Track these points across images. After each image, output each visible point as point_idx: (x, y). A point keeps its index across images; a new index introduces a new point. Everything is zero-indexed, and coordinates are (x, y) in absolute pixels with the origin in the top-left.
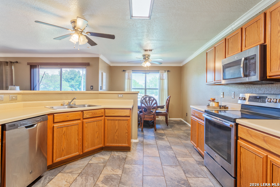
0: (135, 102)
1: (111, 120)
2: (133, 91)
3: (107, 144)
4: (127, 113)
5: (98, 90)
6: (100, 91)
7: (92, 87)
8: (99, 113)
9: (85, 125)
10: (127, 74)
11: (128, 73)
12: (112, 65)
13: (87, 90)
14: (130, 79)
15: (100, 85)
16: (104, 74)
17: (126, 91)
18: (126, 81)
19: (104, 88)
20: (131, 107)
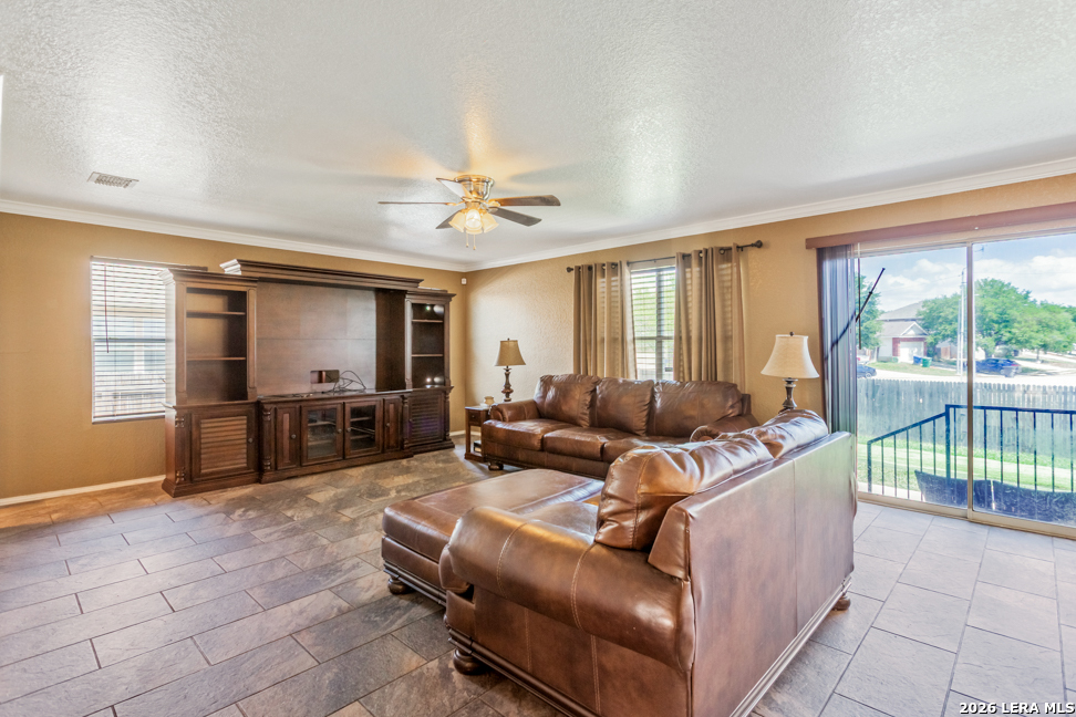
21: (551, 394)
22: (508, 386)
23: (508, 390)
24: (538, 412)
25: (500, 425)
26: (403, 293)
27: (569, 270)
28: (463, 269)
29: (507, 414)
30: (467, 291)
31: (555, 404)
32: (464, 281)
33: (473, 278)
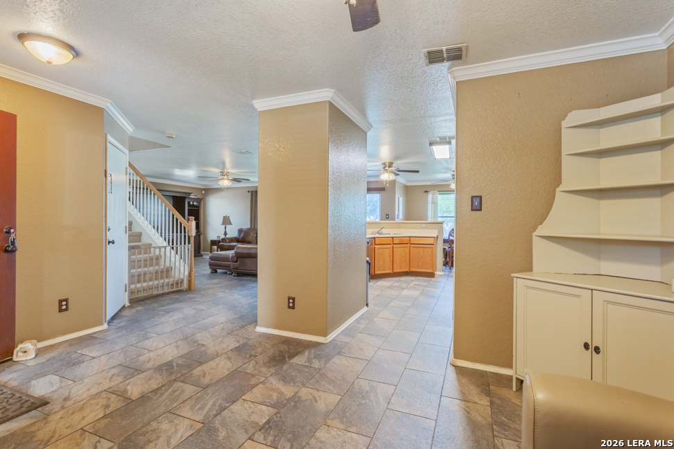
0: (441, 231)
1: (416, 247)
2: (440, 220)
3: (412, 270)
4: (431, 241)
5: (395, 220)
6: (397, 221)
7: (387, 216)
8: (406, 240)
9: (395, 249)
10: (430, 196)
11: (433, 194)
12: (408, 185)
13: (381, 220)
14: (435, 203)
15: (397, 213)
16: (401, 199)
17: (430, 220)
18: (430, 206)
19: (401, 216)
20: (435, 236)
21: (242, 235)
22: (226, 232)
23: (225, 234)
24: (238, 240)
25: (225, 244)
26: (185, 198)
27: (249, 192)
28: (203, 187)
29: (227, 241)
30: (205, 195)
31: (243, 238)
32: (203, 192)
33: (208, 191)
